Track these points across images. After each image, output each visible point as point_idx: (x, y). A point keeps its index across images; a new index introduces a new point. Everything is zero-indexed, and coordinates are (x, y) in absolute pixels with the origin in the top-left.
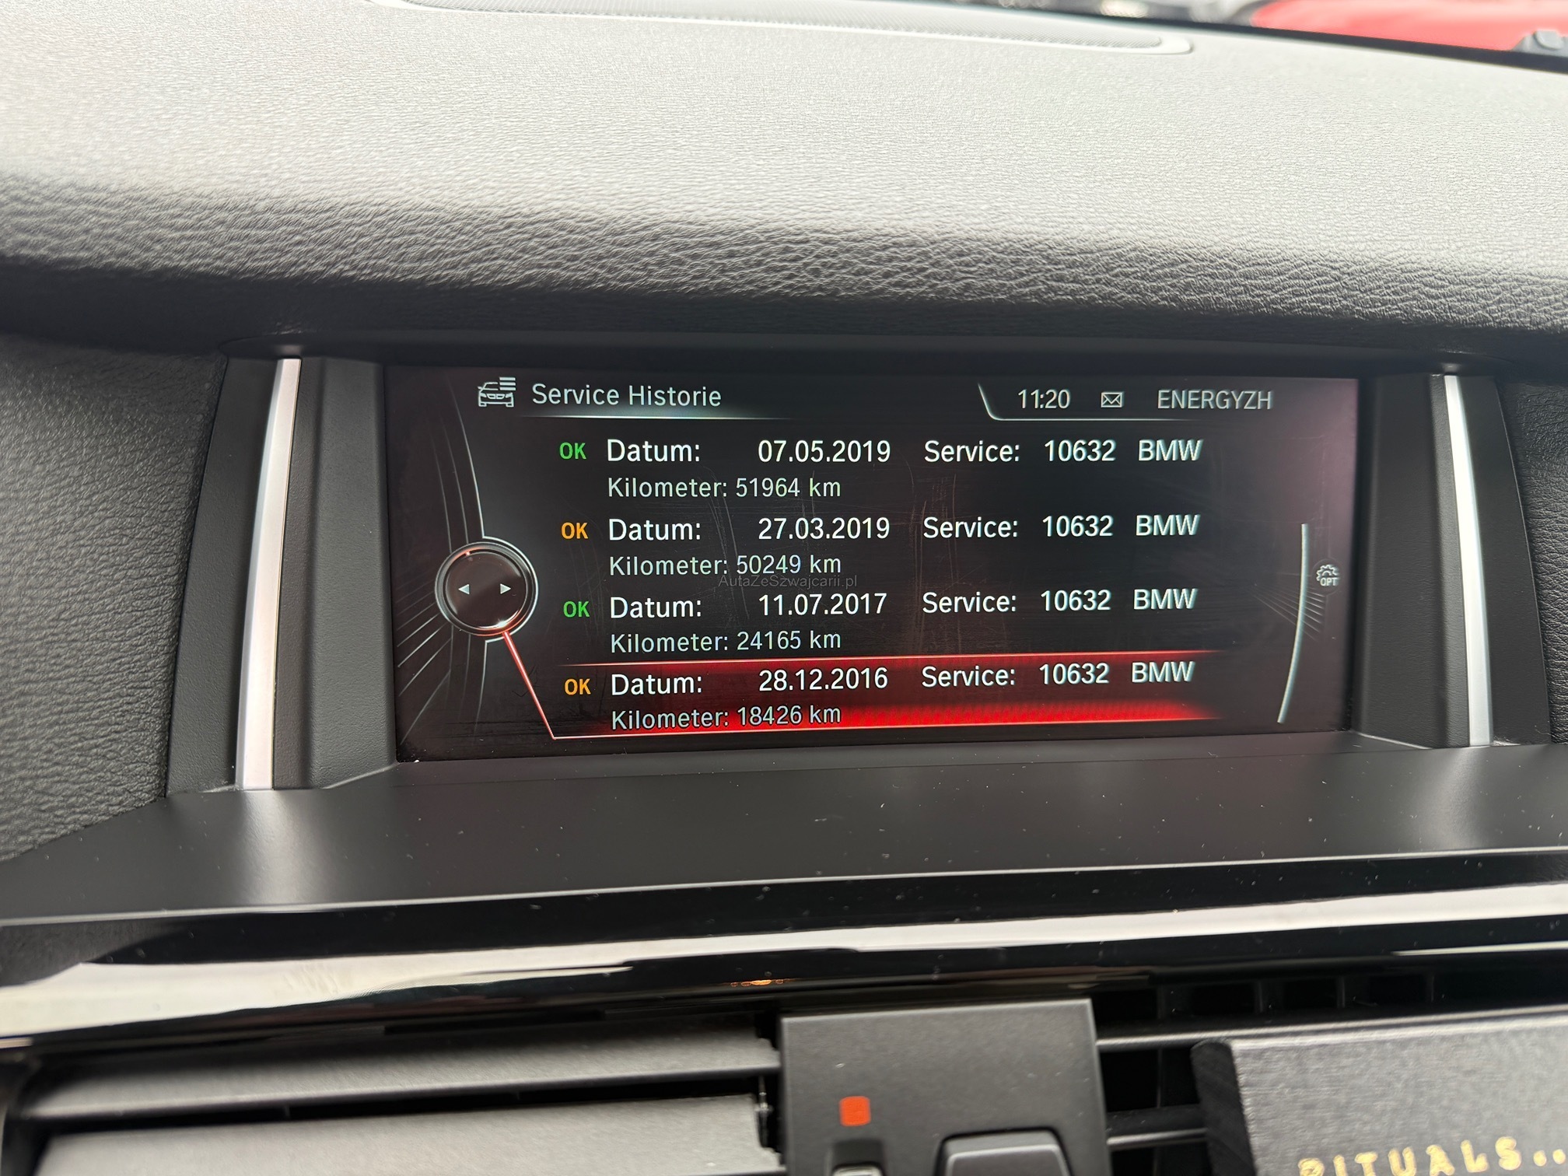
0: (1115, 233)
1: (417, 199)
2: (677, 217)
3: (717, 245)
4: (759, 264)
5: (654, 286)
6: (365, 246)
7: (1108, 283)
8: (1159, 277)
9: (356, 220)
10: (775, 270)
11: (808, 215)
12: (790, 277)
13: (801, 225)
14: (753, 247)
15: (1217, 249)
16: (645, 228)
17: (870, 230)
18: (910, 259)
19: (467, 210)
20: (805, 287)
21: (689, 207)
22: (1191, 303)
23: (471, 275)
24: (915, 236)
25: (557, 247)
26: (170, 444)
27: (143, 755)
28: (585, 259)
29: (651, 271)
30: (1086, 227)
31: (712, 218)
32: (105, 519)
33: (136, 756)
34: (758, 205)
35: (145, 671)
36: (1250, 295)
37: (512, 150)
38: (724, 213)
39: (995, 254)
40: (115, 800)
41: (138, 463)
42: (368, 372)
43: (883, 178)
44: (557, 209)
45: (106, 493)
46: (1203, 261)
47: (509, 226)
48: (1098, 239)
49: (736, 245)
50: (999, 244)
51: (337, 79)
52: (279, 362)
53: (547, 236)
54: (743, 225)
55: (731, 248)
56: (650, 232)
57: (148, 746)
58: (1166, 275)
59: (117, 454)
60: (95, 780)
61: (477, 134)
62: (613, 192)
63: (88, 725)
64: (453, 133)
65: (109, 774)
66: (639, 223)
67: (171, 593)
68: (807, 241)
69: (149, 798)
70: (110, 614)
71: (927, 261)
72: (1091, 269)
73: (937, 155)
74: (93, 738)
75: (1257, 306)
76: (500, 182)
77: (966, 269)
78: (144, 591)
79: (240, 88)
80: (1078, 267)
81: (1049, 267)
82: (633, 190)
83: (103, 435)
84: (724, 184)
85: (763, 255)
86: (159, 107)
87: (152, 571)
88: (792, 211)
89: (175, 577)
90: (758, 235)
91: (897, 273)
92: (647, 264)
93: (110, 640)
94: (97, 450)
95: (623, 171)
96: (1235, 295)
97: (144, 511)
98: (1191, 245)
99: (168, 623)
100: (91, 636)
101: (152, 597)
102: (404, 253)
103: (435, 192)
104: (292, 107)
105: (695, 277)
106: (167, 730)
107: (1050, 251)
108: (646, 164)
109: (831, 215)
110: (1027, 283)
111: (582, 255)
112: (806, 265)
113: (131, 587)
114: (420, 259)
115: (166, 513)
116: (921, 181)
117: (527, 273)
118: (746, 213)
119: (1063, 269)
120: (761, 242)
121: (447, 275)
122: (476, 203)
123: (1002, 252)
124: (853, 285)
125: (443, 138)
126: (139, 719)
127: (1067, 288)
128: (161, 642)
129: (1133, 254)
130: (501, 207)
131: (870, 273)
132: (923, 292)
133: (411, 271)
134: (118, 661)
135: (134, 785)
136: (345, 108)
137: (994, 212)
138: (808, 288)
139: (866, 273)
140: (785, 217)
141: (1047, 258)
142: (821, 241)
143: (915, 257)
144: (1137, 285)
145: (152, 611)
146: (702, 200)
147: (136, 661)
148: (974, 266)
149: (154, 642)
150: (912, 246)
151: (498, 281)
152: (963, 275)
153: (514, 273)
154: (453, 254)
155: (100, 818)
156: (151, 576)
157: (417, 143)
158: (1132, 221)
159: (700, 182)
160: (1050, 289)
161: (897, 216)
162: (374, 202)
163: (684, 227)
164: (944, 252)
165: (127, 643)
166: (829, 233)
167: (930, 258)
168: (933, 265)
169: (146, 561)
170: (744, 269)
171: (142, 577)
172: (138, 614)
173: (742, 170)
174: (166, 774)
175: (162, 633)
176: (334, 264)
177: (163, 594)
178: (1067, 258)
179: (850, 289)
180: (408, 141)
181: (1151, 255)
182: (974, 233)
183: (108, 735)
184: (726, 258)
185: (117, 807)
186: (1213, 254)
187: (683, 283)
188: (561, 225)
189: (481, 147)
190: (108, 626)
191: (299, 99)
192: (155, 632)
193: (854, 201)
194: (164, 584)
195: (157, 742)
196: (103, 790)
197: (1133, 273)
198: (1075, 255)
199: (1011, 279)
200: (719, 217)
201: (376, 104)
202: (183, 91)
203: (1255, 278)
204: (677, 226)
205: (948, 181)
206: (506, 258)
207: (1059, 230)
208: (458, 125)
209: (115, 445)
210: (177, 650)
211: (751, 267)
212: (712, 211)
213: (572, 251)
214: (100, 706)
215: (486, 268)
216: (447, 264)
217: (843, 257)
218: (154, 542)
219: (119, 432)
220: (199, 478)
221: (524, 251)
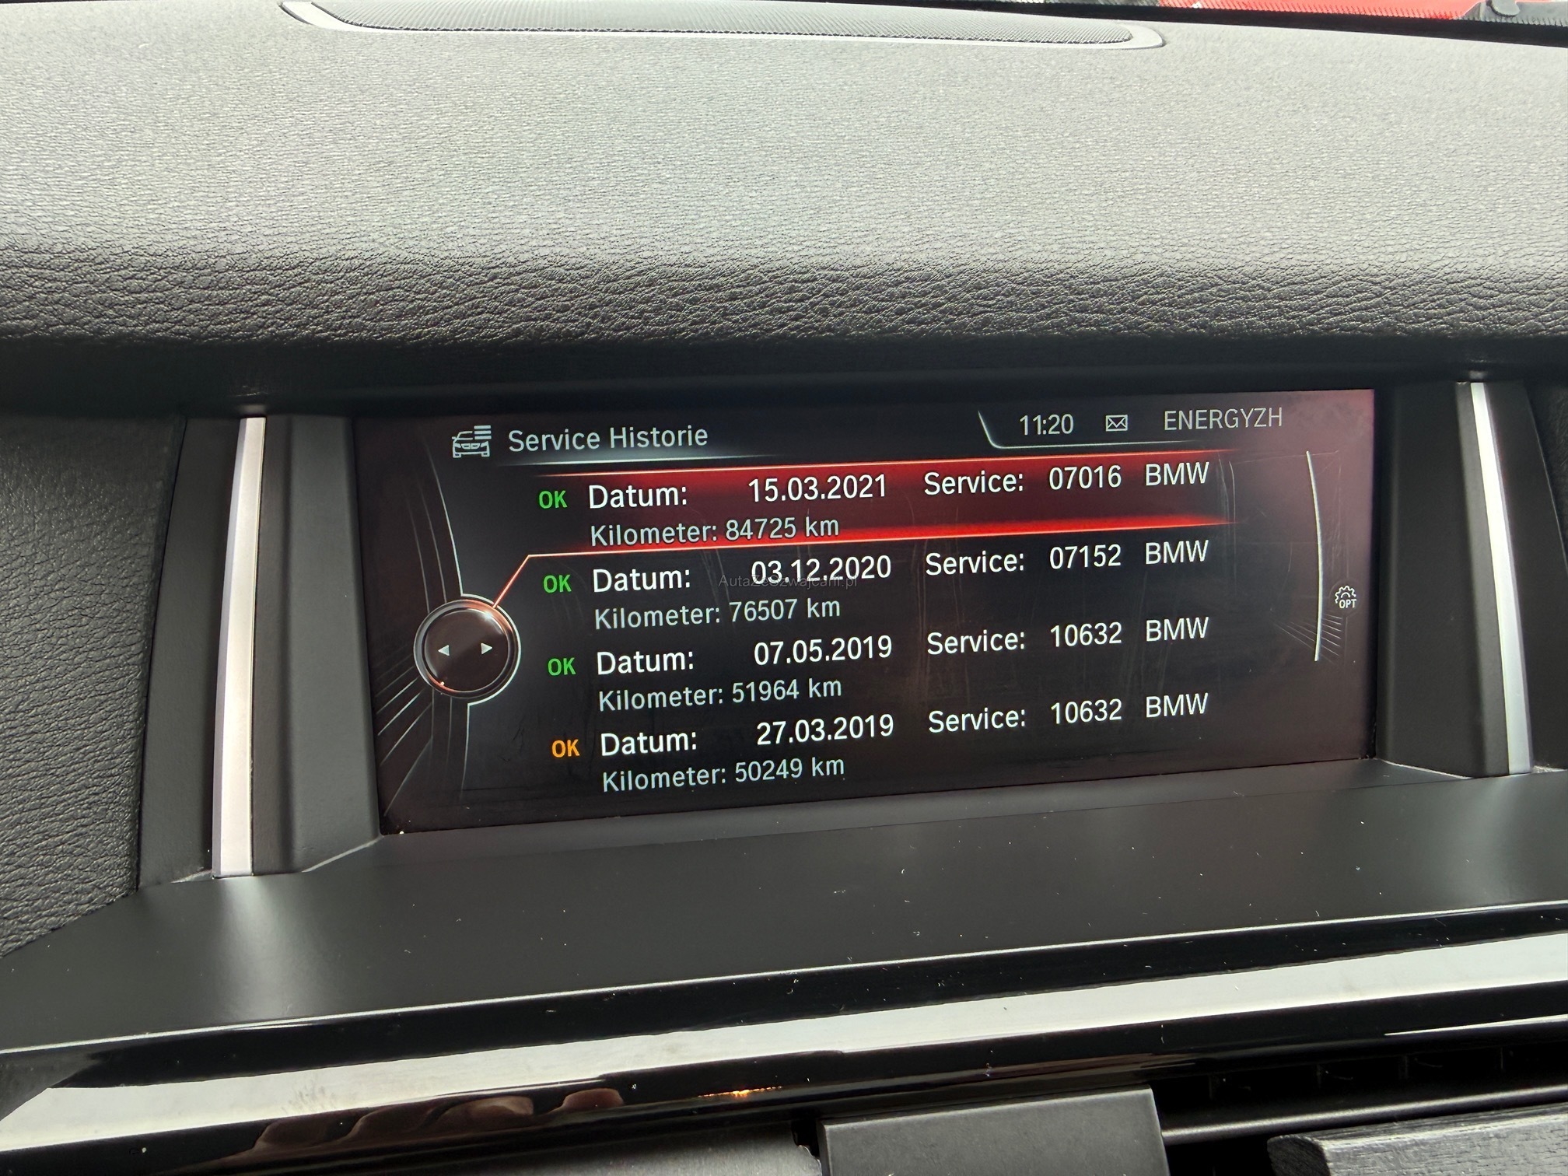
0: (1139, 257)
1: (393, 251)
2: (674, 259)
3: (718, 288)
4: (763, 305)
5: (652, 334)
6: (338, 305)
7: (1134, 312)
8: (1188, 303)
9: (328, 277)
10: (780, 311)
11: (812, 251)
12: (796, 319)
13: (806, 262)
14: (756, 289)
15: (1248, 269)
16: (640, 273)
17: (882, 266)
18: (925, 294)
19: (448, 262)
20: (812, 328)
21: (686, 249)
22: (1222, 329)
23: (455, 331)
24: (929, 269)
25: (547, 297)
26: (129, 514)
27: (113, 847)
28: (576, 309)
29: (647, 318)
30: (1109, 253)
31: (710, 259)
32: (62, 600)
33: (105, 850)
34: (758, 242)
35: (112, 759)
36: (1285, 317)
37: (487, 191)
38: (725, 252)
39: (1015, 286)
40: (84, 898)
41: (95, 536)
42: (336, 428)
43: (885, 206)
44: (544, 257)
45: (63, 571)
46: (1234, 283)
47: (494, 277)
48: (1122, 264)
49: (738, 286)
50: (1018, 275)
51: (290, 114)
52: (242, 421)
53: (535, 287)
54: (745, 265)
55: (733, 290)
56: (645, 277)
57: (118, 837)
58: (1195, 301)
59: (72, 528)
60: (62, 879)
61: (447, 174)
62: (602, 235)
63: (52, 822)
64: (421, 173)
65: (76, 871)
66: (633, 268)
67: (136, 674)
68: (815, 279)
69: (120, 893)
70: (72, 701)
71: (942, 295)
72: (1116, 297)
73: (937, 178)
74: (58, 836)
75: (1292, 328)
76: (480, 228)
77: (985, 303)
78: (107, 673)
79: (185, 128)
80: (1102, 296)
81: (1071, 297)
82: (623, 232)
83: (55, 509)
84: (719, 221)
85: (767, 296)
86: (100, 153)
87: (115, 652)
88: (796, 248)
89: (141, 656)
90: (762, 275)
91: (912, 309)
92: (644, 311)
93: (73, 728)
94: (51, 525)
95: (609, 211)
96: (1269, 318)
97: (104, 587)
98: (1221, 267)
99: (135, 705)
100: (53, 725)
101: (117, 679)
102: (381, 310)
103: (411, 243)
104: (244, 148)
105: (694, 323)
106: (137, 819)
107: (1072, 281)
108: (633, 201)
109: (837, 250)
110: (1048, 314)
111: (573, 305)
112: (813, 305)
113: (93, 670)
114: (399, 317)
115: (128, 589)
116: (926, 208)
117: (514, 326)
118: (746, 252)
119: (1087, 299)
120: (766, 282)
121: (429, 332)
122: (457, 253)
123: (1022, 283)
124: (864, 324)
125: (411, 179)
126: (107, 810)
127: (1091, 319)
128: (128, 726)
129: (1160, 280)
130: (485, 256)
131: (883, 310)
132: (939, 328)
133: (390, 329)
134: (82, 751)
135: (104, 880)
136: (301, 147)
137: (1008, 240)
138: (816, 329)
139: (878, 311)
140: (788, 255)
141: (1070, 287)
142: (829, 279)
143: (930, 293)
144: (1165, 313)
145: (117, 693)
146: (699, 240)
147: (102, 749)
148: (992, 299)
149: (120, 726)
150: (926, 281)
151: (483, 337)
152: (981, 309)
153: (500, 327)
154: (435, 309)
155: (68, 919)
156: (114, 657)
157: (384, 186)
158: (1157, 243)
159: (693, 220)
160: (1073, 320)
161: (907, 249)
162: (346, 257)
163: (681, 270)
164: (960, 286)
165: (91, 730)
166: (837, 270)
167: (946, 292)
168: (949, 299)
169: (108, 641)
170: (746, 311)
171: (105, 659)
172: (102, 697)
173: (735, 204)
174: (138, 864)
175: (128, 716)
176: (305, 325)
177: (128, 675)
178: (1090, 287)
179: (862, 328)
180: (376, 184)
181: (1179, 280)
182: (991, 264)
183: (75, 830)
184: (727, 301)
185: (87, 905)
186: (1244, 274)
187: (683, 329)
188: (550, 273)
189: (453, 188)
190: (71, 714)
191: (250, 139)
192: (121, 716)
193: (860, 234)
194: (128, 664)
195: (127, 832)
196: (71, 889)
197: (1161, 300)
198: (1098, 283)
199: (1032, 312)
200: (719, 258)
201: (335, 142)
202: (123, 133)
203: (1290, 300)
204: (674, 269)
205: (953, 206)
206: (492, 313)
207: (1081, 257)
208: (425, 164)
209: (69, 520)
210: (144, 733)
211: (755, 309)
212: (711, 251)
213: (562, 301)
214: (64, 800)
215: (471, 324)
216: (428, 321)
217: (853, 294)
218: (116, 621)
219: (73, 505)
220: (162, 548)
221: (511, 303)
